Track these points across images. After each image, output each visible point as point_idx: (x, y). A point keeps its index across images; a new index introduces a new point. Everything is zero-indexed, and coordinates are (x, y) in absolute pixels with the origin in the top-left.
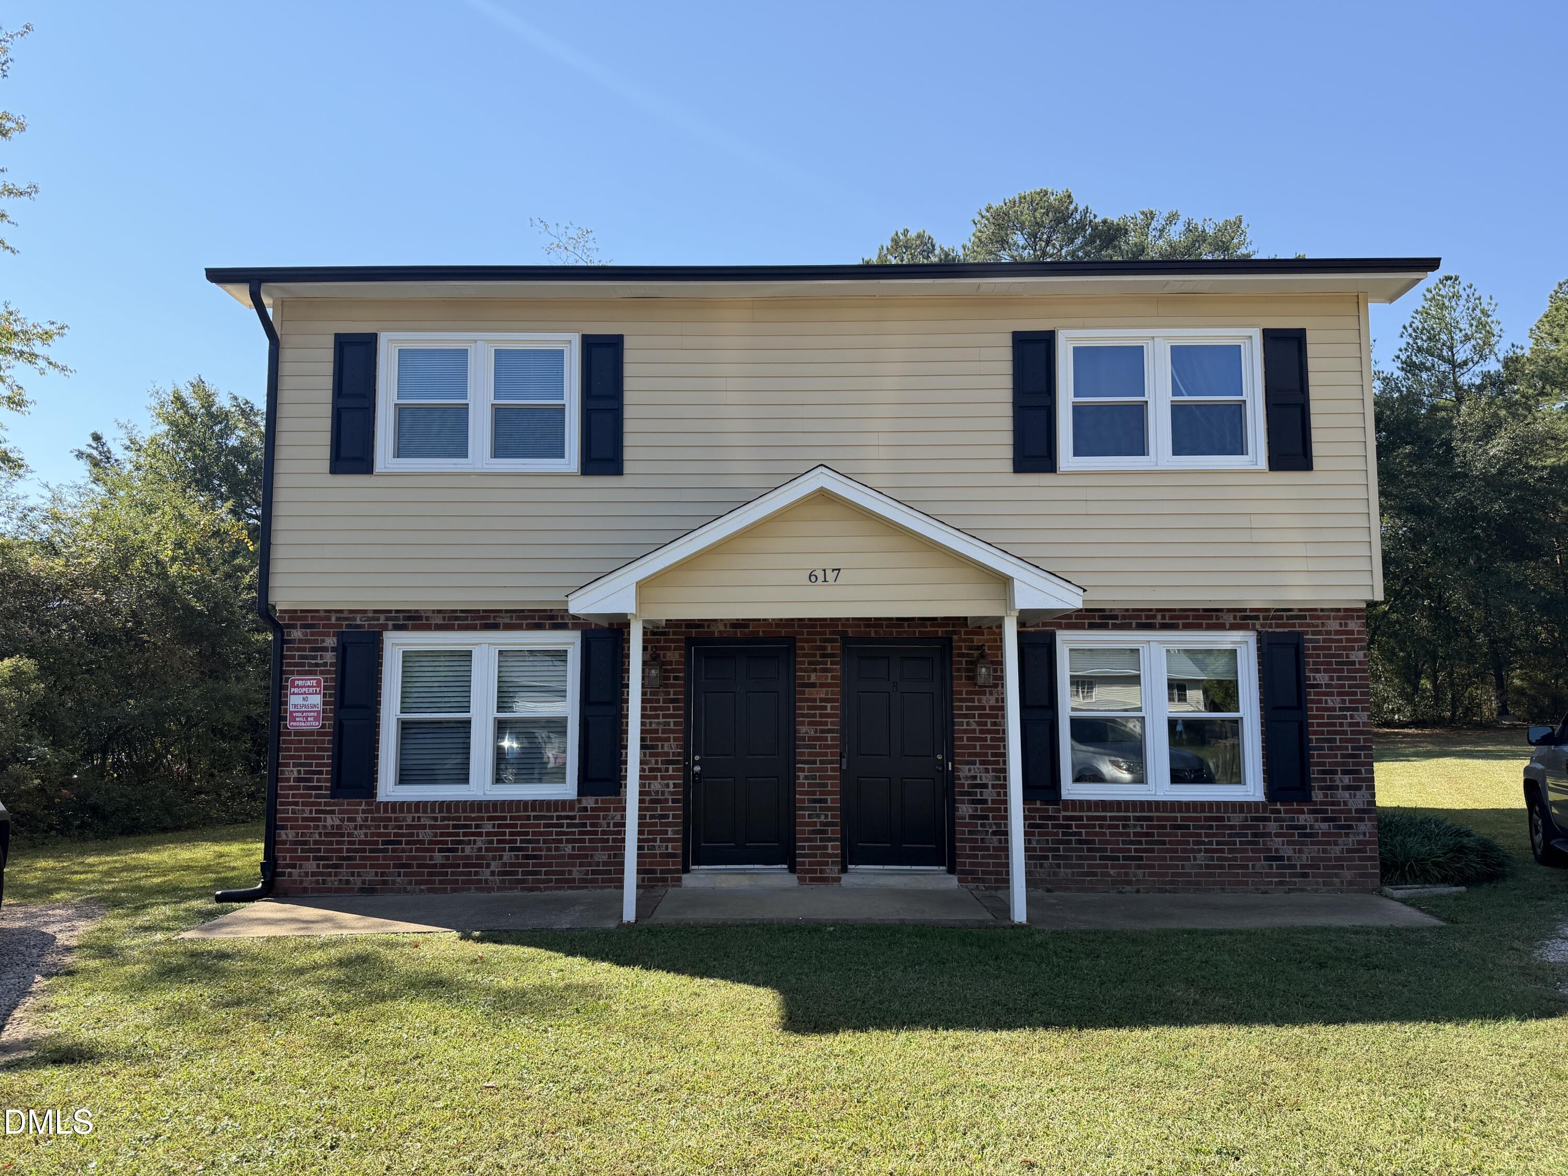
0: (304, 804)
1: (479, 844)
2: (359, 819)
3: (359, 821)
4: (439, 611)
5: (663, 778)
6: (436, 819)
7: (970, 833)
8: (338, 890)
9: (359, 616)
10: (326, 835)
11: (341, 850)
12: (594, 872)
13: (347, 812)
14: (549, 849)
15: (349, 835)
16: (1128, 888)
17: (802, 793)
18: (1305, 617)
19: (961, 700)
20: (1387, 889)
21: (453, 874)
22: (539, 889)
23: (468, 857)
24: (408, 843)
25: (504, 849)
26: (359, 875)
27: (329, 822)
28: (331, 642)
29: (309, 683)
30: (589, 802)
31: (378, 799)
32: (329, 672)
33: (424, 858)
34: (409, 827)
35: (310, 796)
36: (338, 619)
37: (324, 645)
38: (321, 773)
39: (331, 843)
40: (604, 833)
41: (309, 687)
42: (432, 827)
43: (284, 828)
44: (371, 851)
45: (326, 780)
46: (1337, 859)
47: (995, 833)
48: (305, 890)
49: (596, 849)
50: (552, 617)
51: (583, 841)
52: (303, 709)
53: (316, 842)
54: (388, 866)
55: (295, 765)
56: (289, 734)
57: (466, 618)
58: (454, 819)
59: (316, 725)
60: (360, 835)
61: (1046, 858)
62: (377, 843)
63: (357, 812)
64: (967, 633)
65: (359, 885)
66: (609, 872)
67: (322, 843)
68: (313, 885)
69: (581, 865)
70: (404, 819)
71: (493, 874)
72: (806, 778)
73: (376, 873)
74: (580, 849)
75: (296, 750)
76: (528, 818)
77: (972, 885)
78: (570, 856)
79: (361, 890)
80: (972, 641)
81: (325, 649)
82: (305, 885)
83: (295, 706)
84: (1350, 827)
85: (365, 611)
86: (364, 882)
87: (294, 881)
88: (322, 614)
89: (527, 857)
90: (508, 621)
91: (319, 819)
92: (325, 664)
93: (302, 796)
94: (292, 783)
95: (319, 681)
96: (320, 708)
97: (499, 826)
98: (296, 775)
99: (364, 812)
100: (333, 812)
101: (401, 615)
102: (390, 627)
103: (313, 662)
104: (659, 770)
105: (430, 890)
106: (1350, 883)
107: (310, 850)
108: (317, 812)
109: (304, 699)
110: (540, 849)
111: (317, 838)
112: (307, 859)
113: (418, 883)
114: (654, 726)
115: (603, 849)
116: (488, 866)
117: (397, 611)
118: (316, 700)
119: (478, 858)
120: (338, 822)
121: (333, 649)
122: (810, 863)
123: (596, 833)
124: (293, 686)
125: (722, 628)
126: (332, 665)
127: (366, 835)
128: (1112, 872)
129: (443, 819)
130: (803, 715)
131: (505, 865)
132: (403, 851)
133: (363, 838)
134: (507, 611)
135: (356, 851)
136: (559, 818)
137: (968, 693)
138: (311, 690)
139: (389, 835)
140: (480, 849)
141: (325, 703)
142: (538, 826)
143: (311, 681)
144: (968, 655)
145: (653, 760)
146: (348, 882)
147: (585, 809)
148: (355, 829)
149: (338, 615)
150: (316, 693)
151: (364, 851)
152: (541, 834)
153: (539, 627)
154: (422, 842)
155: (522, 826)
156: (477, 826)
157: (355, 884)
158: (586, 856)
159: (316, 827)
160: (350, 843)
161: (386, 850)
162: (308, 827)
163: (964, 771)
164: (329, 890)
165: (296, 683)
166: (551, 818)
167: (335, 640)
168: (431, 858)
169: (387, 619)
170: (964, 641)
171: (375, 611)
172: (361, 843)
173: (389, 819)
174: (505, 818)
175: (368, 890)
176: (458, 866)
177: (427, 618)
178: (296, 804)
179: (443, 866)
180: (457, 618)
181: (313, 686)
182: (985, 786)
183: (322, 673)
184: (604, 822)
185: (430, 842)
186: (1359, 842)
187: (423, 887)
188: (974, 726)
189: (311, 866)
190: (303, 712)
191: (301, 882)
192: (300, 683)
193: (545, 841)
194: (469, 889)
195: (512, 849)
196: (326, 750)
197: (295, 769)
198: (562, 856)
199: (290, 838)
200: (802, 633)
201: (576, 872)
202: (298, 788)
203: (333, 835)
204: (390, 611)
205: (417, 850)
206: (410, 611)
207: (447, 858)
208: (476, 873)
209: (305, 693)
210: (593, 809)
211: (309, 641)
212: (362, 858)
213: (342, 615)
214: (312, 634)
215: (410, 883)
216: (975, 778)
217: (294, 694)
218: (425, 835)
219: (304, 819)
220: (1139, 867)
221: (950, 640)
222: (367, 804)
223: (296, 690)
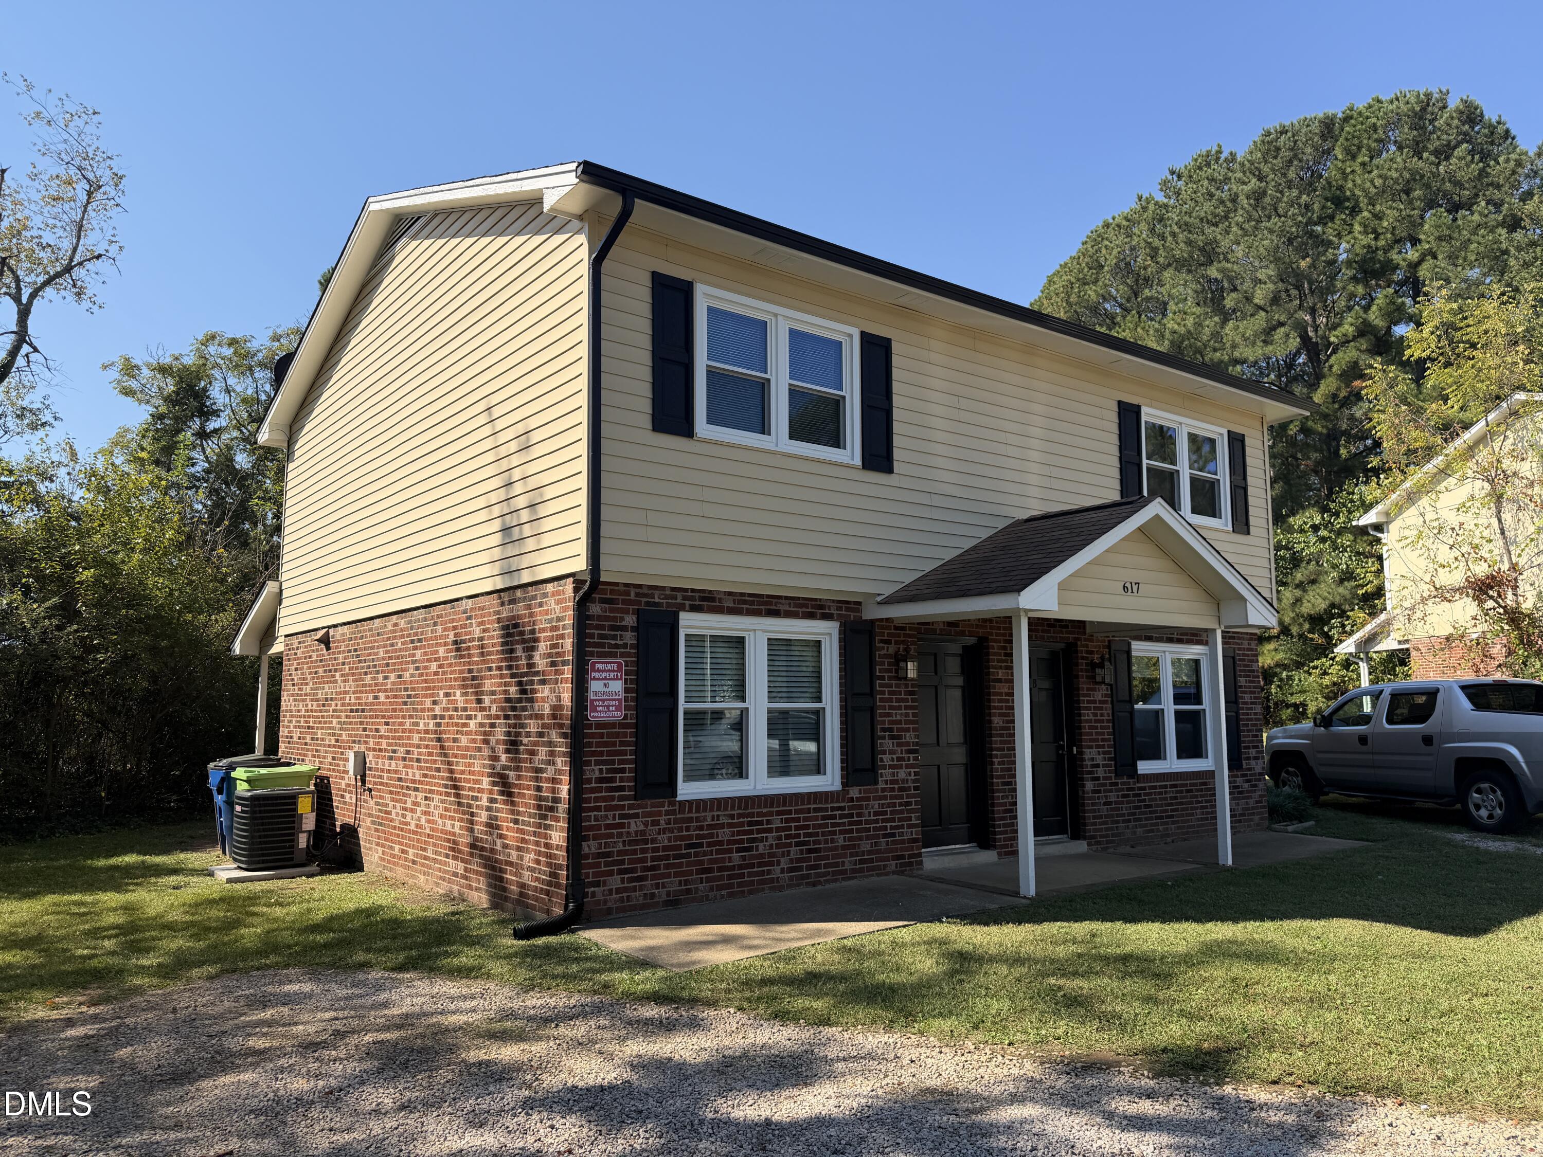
0: (608, 809)
1: (771, 841)
2: (662, 822)
3: (663, 825)
4: (730, 594)
5: (907, 767)
6: (732, 817)
7: (1093, 804)
8: (643, 907)
9: (657, 593)
10: (631, 843)
11: (644, 860)
12: (861, 862)
13: (649, 814)
14: (826, 842)
15: (654, 841)
16: (1169, 840)
17: (999, 777)
18: (1234, 638)
19: (1085, 695)
20: (1276, 826)
21: (750, 875)
22: (820, 883)
23: (762, 856)
24: (709, 845)
25: (790, 845)
26: (664, 887)
27: (633, 828)
28: (630, 620)
29: (609, 667)
30: (854, 792)
31: (679, 798)
32: (629, 655)
33: (723, 859)
34: (710, 827)
35: (612, 798)
36: (637, 595)
37: (624, 623)
38: (623, 771)
39: (635, 852)
40: (867, 822)
41: (609, 671)
42: (730, 825)
43: (586, 838)
44: (675, 857)
45: (629, 779)
46: (1253, 808)
47: (1105, 804)
48: (609, 911)
49: (860, 839)
50: (821, 607)
51: (851, 831)
52: (605, 697)
53: (620, 853)
54: (690, 873)
55: (597, 763)
56: (590, 726)
57: (752, 603)
58: (748, 815)
59: (618, 716)
60: (664, 840)
61: (1129, 821)
62: (679, 847)
63: (659, 814)
64: (1086, 640)
65: (664, 897)
66: (871, 861)
67: (625, 853)
68: (618, 904)
69: (852, 855)
70: (705, 819)
71: (782, 871)
72: (999, 763)
73: (680, 881)
74: (850, 839)
75: (598, 745)
76: (809, 811)
77: (1094, 847)
78: (844, 847)
79: (668, 903)
80: (1087, 646)
81: (624, 628)
82: (610, 905)
83: (596, 693)
84: (1255, 786)
85: (663, 588)
86: (668, 894)
87: (598, 902)
88: (622, 588)
89: (810, 851)
90: (787, 608)
91: (622, 826)
92: (625, 646)
93: (604, 799)
94: (593, 785)
95: (619, 664)
96: (622, 696)
97: (787, 821)
98: (597, 774)
99: (668, 813)
100: (636, 816)
101: (697, 595)
102: (687, 608)
103: (613, 642)
104: (902, 759)
105: (731, 895)
106: (1258, 825)
107: (614, 863)
108: (622, 816)
109: (605, 685)
110: (819, 842)
111: (621, 848)
112: (611, 873)
113: (720, 888)
114: (899, 717)
115: (868, 838)
116: (779, 863)
117: (693, 590)
118: (617, 686)
119: (771, 855)
120: (642, 827)
121: (634, 629)
122: (1005, 840)
123: (860, 823)
124: (594, 670)
125: (941, 626)
126: (632, 646)
127: (669, 840)
128: (1161, 828)
129: (740, 816)
130: (995, 708)
131: (791, 861)
132: (705, 854)
133: (666, 843)
134: (786, 598)
135: (660, 858)
136: (833, 809)
137: (1088, 689)
138: (612, 674)
139: (690, 837)
140: (771, 846)
141: (627, 690)
142: (816, 818)
143: (611, 665)
144: (1086, 658)
145: (899, 749)
146: (653, 896)
147: (852, 800)
148: (659, 834)
149: (638, 590)
150: (617, 679)
151: (667, 858)
152: (820, 826)
153: (811, 616)
154: (720, 843)
155: (805, 819)
156: (768, 822)
157: (660, 897)
158: (854, 846)
159: (620, 835)
160: (655, 850)
161: (688, 855)
162: (611, 836)
163: (1088, 754)
164: (633, 908)
165: (597, 666)
166: (826, 810)
167: (634, 617)
168: (730, 859)
169: (685, 598)
170: (1083, 646)
171: (673, 589)
172: (665, 848)
173: (690, 820)
174: (790, 812)
175: (673, 902)
176: (753, 866)
177: (720, 600)
178: (598, 809)
179: (741, 867)
180: (745, 602)
181: (613, 671)
182: (1098, 766)
183: (622, 655)
184: (866, 812)
185: (729, 842)
186: (1261, 796)
187: (723, 892)
188: (1091, 717)
189: (615, 882)
190: (604, 700)
191: (605, 902)
192: (600, 666)
193: (823, 834)
194: (763, 889)
195: (798, 844)
196: (628, 744)
197: (597, 768)
198: (836, 848)
199: (593, 850)
200: (992, 634)
201: (848, 863)
202: (600, 790)
203: (636, 842)
204: (686, 590)
205: (718, 852)
206: (703, 591)
207: (744, 858)
208: (769, 872)
209: (605, 679)
210: (858, 799)
211: (607, 618)
212: (667, 866)
213: (641, 591)
214: (611, 610)
215: (712, 889)
216: (1093, 759)
217: (594, 679)
218: (724, 834)
219: (608, 826)
220: (1173, 823)
221: (1076, 645)
222: (670, 804)
223: (596, 675)
